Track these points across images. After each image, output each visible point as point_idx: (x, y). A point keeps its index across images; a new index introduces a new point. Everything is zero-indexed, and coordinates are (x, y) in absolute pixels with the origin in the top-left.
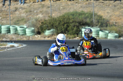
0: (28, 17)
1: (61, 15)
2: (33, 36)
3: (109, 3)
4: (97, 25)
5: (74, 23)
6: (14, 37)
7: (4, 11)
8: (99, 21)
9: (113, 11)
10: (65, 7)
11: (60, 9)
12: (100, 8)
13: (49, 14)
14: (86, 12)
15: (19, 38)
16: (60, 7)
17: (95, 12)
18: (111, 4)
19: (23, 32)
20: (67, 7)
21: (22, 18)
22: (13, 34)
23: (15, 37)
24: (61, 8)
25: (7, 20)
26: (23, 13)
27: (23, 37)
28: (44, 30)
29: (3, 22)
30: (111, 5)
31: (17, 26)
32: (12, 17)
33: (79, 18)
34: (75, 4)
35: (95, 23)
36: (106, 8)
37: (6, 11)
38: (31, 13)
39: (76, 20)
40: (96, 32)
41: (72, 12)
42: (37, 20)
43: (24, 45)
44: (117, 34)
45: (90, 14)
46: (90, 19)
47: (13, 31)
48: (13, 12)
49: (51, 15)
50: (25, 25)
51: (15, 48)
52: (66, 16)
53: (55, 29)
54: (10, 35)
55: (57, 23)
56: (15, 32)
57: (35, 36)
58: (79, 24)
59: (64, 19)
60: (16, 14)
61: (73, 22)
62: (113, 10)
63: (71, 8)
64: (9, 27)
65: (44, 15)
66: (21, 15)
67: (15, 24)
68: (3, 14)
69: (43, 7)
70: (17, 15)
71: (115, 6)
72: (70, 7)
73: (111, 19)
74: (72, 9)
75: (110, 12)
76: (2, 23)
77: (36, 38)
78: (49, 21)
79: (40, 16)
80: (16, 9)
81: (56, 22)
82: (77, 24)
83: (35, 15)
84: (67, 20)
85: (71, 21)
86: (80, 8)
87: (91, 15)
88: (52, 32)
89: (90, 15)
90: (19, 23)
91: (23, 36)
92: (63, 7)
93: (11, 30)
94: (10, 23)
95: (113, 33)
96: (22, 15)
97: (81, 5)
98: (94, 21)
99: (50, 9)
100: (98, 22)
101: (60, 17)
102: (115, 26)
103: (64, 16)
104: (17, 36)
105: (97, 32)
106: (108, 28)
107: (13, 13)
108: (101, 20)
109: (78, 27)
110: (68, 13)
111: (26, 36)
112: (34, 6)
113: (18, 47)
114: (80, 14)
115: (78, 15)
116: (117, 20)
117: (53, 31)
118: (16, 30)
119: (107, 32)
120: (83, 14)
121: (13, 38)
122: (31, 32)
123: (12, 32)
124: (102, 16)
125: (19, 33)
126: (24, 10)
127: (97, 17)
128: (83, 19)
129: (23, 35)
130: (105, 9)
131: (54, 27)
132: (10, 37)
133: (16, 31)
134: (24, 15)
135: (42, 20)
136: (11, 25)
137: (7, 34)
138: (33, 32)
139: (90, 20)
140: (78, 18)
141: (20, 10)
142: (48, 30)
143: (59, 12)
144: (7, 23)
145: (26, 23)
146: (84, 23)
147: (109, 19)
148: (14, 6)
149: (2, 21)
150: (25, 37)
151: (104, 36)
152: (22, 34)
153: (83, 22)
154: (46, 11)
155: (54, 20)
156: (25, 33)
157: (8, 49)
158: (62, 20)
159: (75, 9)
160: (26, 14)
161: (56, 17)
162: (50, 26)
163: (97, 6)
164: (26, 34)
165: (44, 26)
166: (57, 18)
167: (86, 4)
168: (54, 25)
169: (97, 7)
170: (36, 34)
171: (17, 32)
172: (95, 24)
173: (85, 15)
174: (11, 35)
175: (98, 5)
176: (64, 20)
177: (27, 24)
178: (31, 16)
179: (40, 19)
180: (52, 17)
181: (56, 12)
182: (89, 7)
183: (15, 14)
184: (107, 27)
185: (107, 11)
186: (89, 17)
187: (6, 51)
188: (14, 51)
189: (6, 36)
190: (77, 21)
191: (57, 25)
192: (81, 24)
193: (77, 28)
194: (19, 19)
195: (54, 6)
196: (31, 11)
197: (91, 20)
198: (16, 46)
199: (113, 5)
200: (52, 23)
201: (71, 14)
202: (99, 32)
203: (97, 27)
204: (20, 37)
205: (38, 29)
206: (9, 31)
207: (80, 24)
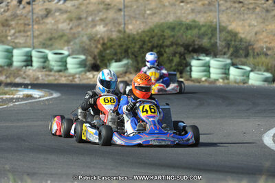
0: (74, 31)
1: (147, 28)
2: (83, 73)
3: (255, 3)
4: (225, 54)
5: (175, 47)
6: (39, 74)
7: (21, 16)
8: (229, 44)
9: (263, 22)
10: (157, 10)
11: (146, 15)
12: (235, 14)
13: (119, 24)
14: (201, 24)
15: (51, 78)
16: (145, 11)
17: (223, 24)
18: (259, 7)
19: (60, 63)
20: (161, 10)
21: (61, 34)
22: (38, 68)
23: (42, 76)
24: (148, 12)
25: (28, 36)
26: (63, 22)
27: (61, 76)
28: (106, 61)
29: (16, 41)
30: (258, 9)
31: (47, 51)
32: (38, 30)
33: (187, 36)
34: (179, 5)
35: (220, 48)
36: (247, 14)
37: (26, 16)
38: (80, 21)
39: (179, 41)
40: (222, 69)
41: (171, 23)
42: (91, 38)
43: (55, 95)
44: (268, 75)
45: (210, 27)
46: (210, 39)
47: (38, 62)
48: (41, 19)
49: (124, 27)
50: (66, 48)
51: (33, 101)
52: (156, 31)
53: (132, 59)
54: (31, 71)
55: (137, 46)
56: (42, 64)
57: (88, 74)
58: (185, 49)
59: (153, 37)
60: (48, 24)
61: (172, 44)
62: (264, 19)
63: (169, 13)
64: (31, 52)
65: (110, 28)
66: (58, 27)
67: (45, 46)
68: (17, 24)
69: (107, 9)
70: (49, 26)
71: (267, 11)
72: (167, 10)
73: (257, 41)
74: (172, 15)
75: (256, 24)
76: (16, 43)
77: (90, 78)
78: (120, 41)
79: (101, 29)
80: (48, 13)
81: (133, 45)
82: (181, 49)
83: (90, 26)
84: (159, 40)
85: (168, 42)
86: (188, 14)
87: (213, 30)
88: (124, 66)
89: (210, 30)
90: (51, 45)
91: (61, 73)
92: (151, 10)
93: (34, 59)
94: (33, 43)
95: (260, 72)
96: (61, 26)
97: (193, 7)
98: (218, 45)
99: (122, 13)
100: (228, 46)
101: (144, 32)
102: (266, 55)
103: (153, 31)
104: (47, 73)
105: (226, 69)
106: (251, 60)
107: (41, 22)
108: (235, 41)
109: (182, 57)
110: (162, 24)
111: (66, 73)
112: (87, 7)
113: (40, 98)
114: (189, 27)
115: (183, 28)
116: (270, 43)
117: (127, 64)
118: (45, 59)
119: (248, 69)
120: (196, 27)
121: (38, 78)
122: (78, 66)
123: (36, 63)
124: (239, 33)
125: (52, 67)
126: (65, 16)
127: (227, 35)
128: (194, 38)
129: (60, 71)
130: (246, 16)
131: (130, 54)
132: (32, 76)
133: (45, 62)
134: (64, 26)
135: (103, 39)
136: (34, 48)
137: (24, 68)
138: (82, 64)
139: (210, 42)
140: (184, 37)
141: (57, 14)
142: (116, 61)
143: (143, 22)
144: (25, 42)
145: (68, 45)
146: (196, 47)
147: (253, 39)
148: (43, 5)
149: (16, 38)
150: (65, 77)
151: (239, 78)
152: (59, 68)
153: (194, 45)
154: (114, 19)
155: (131, 39)
156: (66, 66)
157: (17, 103)
158: (147, 39)
159: (179, 15)
160: (69, 24)
161: (135, 33)
162: (121, 53)
163: (227, 9)
164: (66, 69)
165: (108, 52)
166: (138, 34)
167: (203, 5)
168: (129, 51)
169: (229, 11)
170: (90, 69)
171: (46, 64)
172: (221, 51)
173: (200, 29)
174: (34, 71)
175: (230, 7)
176: (151, 40)
177: (70, 47)
178: (80, 29)
179: (99, 36)
180: (125, 32)
181: (136, 21)
182: (211, 11)
183: (44, 23)
184: (249, 58)
185: (248, 21)
186: (207, 35)
187: (10, 107)
188: (29, 108)
189: (22, 73)
190: (181, 43)
191: (136, 50)
192: (191, 49)
193: (180, 57)
194: (54, 35)
195: (131, 6)
196: (80, 19)
197: (212, 41)
198: (35, 96)
199: (263, 8)
200: (124, 47)
201: (169, 28)
202: (229, 69)
203: (225, 56)
204: (54, 76)
205: (94, 58)
206: (28, 61)
207: (188, 50)
